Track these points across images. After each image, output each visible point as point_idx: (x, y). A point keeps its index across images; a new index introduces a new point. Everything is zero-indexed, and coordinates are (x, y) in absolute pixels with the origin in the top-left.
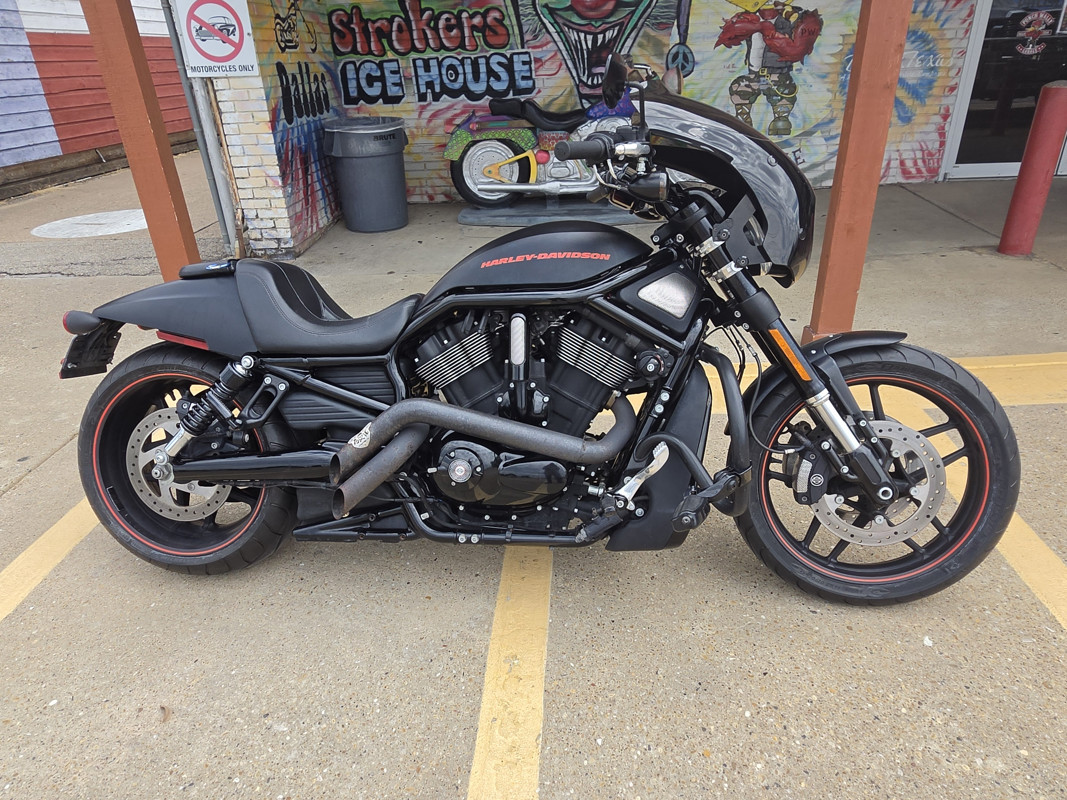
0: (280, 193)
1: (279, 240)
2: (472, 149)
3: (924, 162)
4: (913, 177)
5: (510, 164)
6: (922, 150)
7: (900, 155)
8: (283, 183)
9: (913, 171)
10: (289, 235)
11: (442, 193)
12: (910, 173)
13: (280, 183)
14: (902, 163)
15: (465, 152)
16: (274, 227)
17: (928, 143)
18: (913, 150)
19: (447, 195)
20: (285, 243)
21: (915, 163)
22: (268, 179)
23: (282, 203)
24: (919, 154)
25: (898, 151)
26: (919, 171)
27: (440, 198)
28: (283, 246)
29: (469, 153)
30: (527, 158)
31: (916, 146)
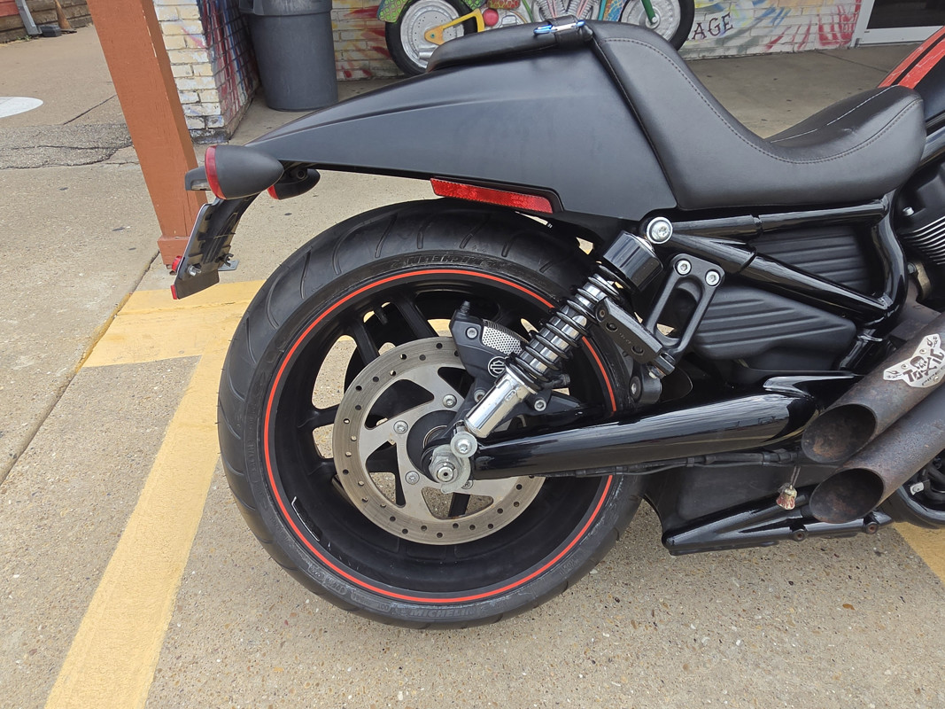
0: (204, 57)
1: (205, 118)
2: (411, 8)
3: (840, 27)
4: (829, 43)
5: (455, 26)
6: (839, 14)
7: (820, 20)
8: (208, 43)
9: (830, 36)
10: (218, 111)
11: (360, 69)
12: (827, 38)
13: (204, 44)
14: (821, 28)
15: (404, 12)
16: (199, 102)
17: (845, 8)
18: (832, 15)
19: (366, 71)
20: (214, 122)
21: (832, 29)
22: (188, 39)
23: (208, 70)
24: (836, 19)
25: (818, 15)
26: (835, 36)
27: (359, 75)
28: (211, 125)
29: (408, 13)
30: (474, 19)
31: (835, 10)
